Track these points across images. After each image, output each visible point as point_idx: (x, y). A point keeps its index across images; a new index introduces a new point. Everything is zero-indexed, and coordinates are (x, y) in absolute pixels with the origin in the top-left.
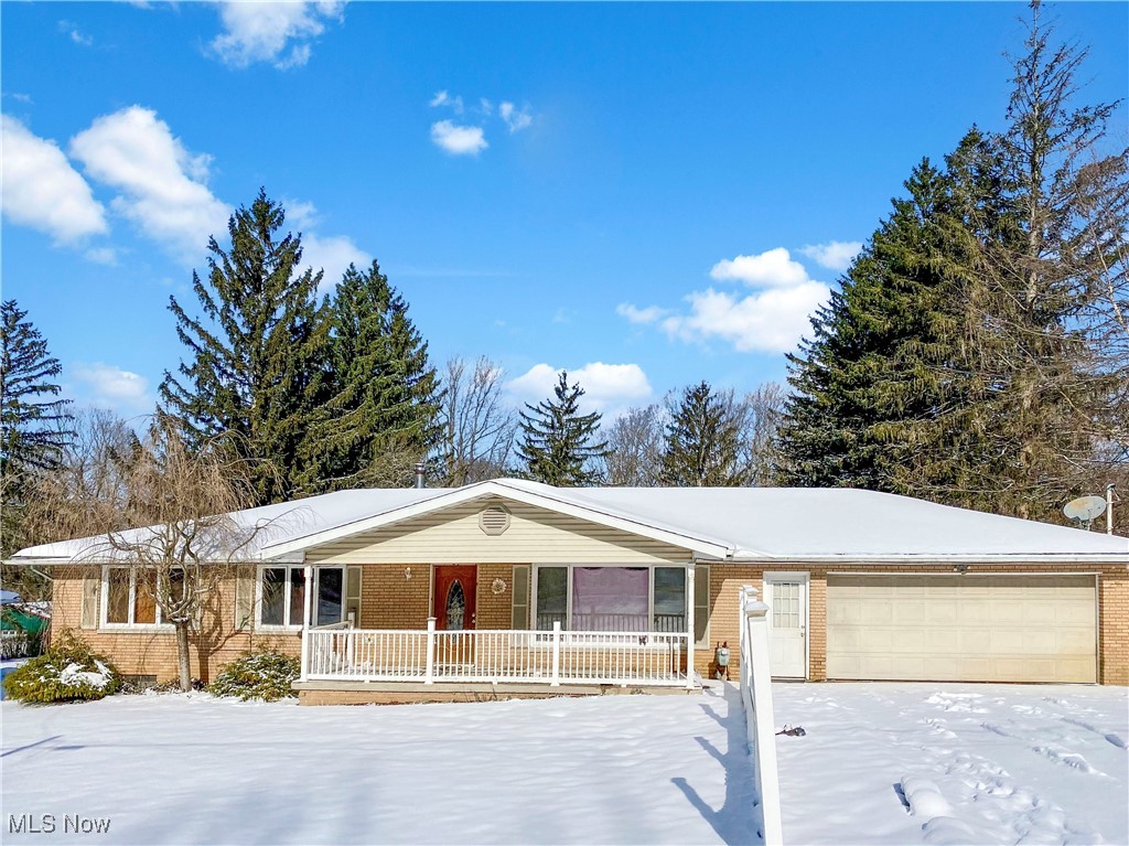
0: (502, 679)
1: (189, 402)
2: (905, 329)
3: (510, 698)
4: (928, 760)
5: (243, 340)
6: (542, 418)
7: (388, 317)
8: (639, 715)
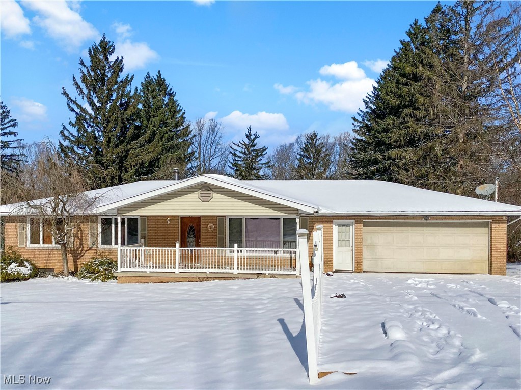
0: (211, 270)
1: (74, 140)
2: (405, 104)
3: (214, 280)
4: (402, 311)
5: (98, 110)
6: (240, 149)
7: (166, 99)
8: (272, 288)
